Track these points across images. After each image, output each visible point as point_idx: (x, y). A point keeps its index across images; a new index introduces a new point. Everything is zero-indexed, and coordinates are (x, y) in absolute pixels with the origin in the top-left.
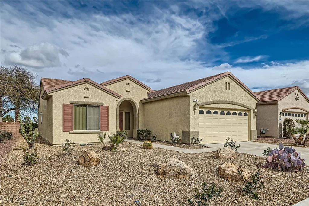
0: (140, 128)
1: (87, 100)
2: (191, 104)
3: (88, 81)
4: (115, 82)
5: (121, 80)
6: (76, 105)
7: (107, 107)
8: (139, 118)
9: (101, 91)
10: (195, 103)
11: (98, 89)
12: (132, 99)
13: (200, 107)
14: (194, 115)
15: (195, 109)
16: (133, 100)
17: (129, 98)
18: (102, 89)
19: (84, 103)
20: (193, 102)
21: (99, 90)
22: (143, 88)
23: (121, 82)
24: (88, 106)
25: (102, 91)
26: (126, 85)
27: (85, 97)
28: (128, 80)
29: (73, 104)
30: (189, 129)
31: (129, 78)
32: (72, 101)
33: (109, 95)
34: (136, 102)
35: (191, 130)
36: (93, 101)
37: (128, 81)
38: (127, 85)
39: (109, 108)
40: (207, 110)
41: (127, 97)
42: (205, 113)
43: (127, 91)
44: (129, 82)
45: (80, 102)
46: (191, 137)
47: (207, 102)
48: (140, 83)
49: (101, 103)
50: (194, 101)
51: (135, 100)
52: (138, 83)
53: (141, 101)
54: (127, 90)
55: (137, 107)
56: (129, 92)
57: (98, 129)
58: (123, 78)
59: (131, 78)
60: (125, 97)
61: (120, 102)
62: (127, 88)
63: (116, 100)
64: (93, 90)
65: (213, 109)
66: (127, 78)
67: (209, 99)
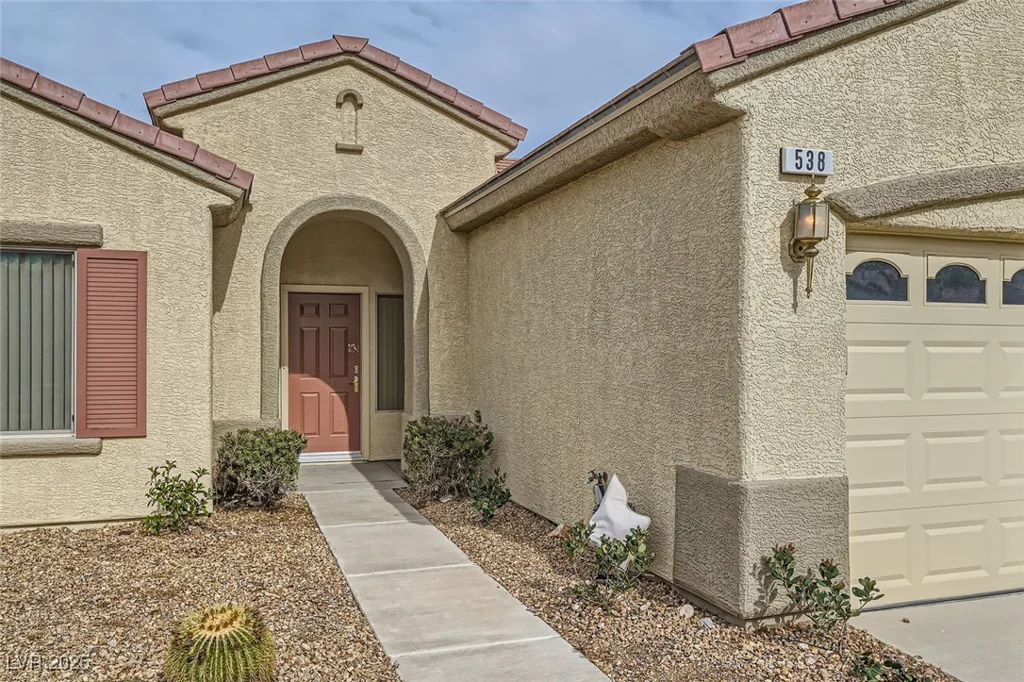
0: (437, 409)
2: (752, 197)
4: (244, 86)
5: (292, 72)
7: (136, 261)
8: (433, 336)
9: (87, 138)
10: (798, 192)
11: (57, 126)
12: (375, 204)
13: (859, 231)
14: (785, 319)
15: (799, 250)
16: (386, 211)
17: (353, 199)
18: (89, 126)
20: (784, 175)
21: (73, 132)
22: (460, 127)
23: (297, 84)
25: (95, 143)
26: (331, 109)
28: (348, 68)
30: (735, 459)
31: (351, 55)
33: (150, 168)
34: (411, 223)
35: (757, 471)
36: (17, 217)
37: (347, 78)
38: (339, 105)
39: (152, 265)
40: (938, 263)
41: (344, 192)
42: (917, 288)
43: (340, 150)
44: (355, 87)
46: (753, 552)
47: (944, 180)
48: (440, 91)
49: (86, 230)
50: (790, 167)
51: (399, 210)
52: (424, 89)
53: (443, 213)
54: (340, 140)
55: (414, 259)
56: (358, 151)
57: (65, 426)
58: (309, 55)
59: (366, 53)
60: (328, 192)
61: (286, 223)
62: (341, 124)
63: (210, 207)
64: (18, 134)
65: (1006, 250)
66: (341, 58)
67: (961, 149)
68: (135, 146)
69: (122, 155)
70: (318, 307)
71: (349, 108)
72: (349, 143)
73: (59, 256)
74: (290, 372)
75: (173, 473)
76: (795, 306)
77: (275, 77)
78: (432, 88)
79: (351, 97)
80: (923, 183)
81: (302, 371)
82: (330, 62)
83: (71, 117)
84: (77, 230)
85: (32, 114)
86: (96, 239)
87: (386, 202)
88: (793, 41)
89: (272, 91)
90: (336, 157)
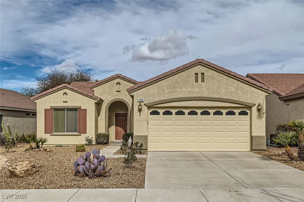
1: (65, 105)
2: (135, 104)
3: (66, 87)
4: (103, 83)
5: (110, 80)
6: (56, 109)
7: (85, 110)
12: (122, 99)
15: (140, 110)
16: (124, 100)
17: (119, 99)
19: (62, 108)
21: (78, 94)
23: (111, 82)
24: (67, 110)
25: (80, 95)
27: (63, 102)
28: (118, 79)
29: (53, 109)
31: (118, 77)
32: (52, 106)
33: (87, 98)
34: (128, 102)
35: (135, 134)
36: (71, 105)
37: (118, 80)
38: (117, 85)
39: (87, 111)
40: (164, 110)
41: (117, 98)
42: (161, 114)
43: (117, 91)
45: (59, 106)
48: (133, 81)
50: (139, 101)
51: (126, 100)
52: (130, 81)
54: (117, 90)
55: (129, 108)
56: (120, 91)
57: (77, 132)
58: (112, 78)
59: (121, 76)
60: (115, 98)
61: (109, 103)
62: (117, 88)
63: (95, 103)
64: (71, 95)
65: (175, 108)
66: (117, 77)
67: (164, 97)
68: (85, 95)
69: (84, 96)
70: (120, 115)
71: (118, 85)
72: (118, 90)
73: (76, 110)
74: (115, 126)
75: (89, 138)
76: (140, 116)
77: (107, 81)
78: (131, 81)
79: (118, 83)
80: (157, 102)
81: (117, 126)
82: (115, 78)
83: (77, 92)
84: (78, 106)
85: (73, 92)
86: (80, 108)
87: (124, 99)
88: (138, 88)
89: (106, 83)
90: (116, 93)
